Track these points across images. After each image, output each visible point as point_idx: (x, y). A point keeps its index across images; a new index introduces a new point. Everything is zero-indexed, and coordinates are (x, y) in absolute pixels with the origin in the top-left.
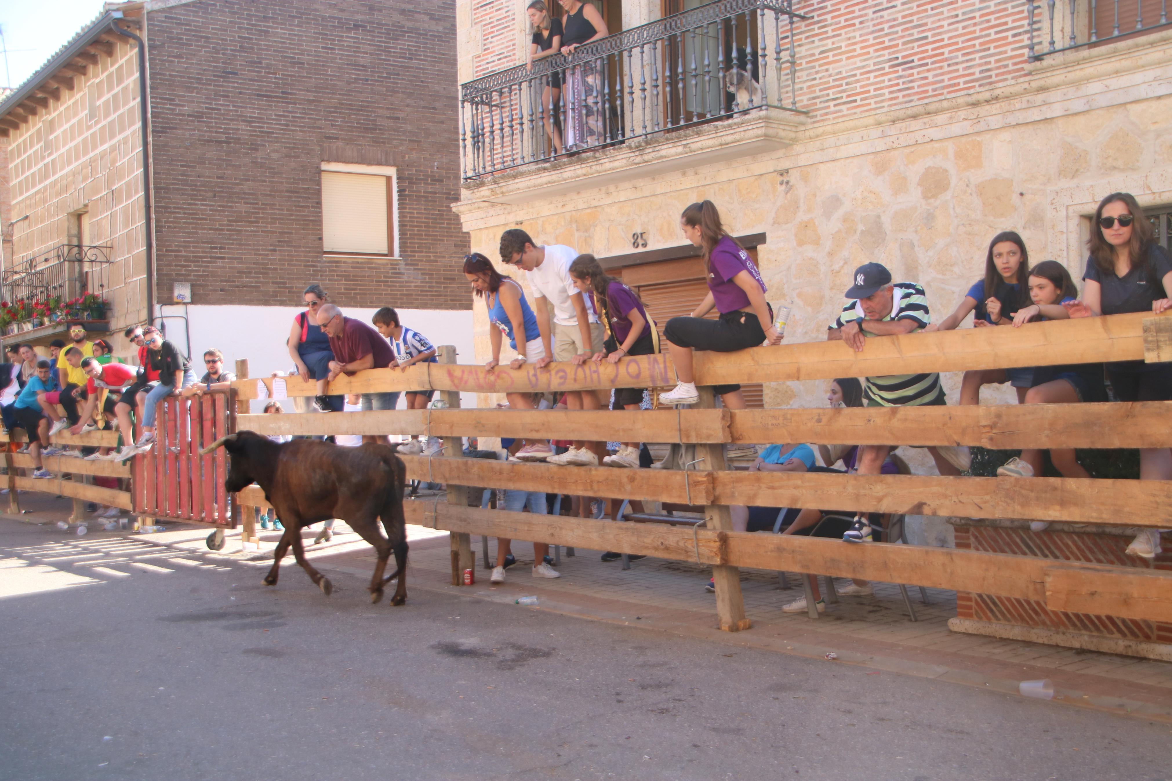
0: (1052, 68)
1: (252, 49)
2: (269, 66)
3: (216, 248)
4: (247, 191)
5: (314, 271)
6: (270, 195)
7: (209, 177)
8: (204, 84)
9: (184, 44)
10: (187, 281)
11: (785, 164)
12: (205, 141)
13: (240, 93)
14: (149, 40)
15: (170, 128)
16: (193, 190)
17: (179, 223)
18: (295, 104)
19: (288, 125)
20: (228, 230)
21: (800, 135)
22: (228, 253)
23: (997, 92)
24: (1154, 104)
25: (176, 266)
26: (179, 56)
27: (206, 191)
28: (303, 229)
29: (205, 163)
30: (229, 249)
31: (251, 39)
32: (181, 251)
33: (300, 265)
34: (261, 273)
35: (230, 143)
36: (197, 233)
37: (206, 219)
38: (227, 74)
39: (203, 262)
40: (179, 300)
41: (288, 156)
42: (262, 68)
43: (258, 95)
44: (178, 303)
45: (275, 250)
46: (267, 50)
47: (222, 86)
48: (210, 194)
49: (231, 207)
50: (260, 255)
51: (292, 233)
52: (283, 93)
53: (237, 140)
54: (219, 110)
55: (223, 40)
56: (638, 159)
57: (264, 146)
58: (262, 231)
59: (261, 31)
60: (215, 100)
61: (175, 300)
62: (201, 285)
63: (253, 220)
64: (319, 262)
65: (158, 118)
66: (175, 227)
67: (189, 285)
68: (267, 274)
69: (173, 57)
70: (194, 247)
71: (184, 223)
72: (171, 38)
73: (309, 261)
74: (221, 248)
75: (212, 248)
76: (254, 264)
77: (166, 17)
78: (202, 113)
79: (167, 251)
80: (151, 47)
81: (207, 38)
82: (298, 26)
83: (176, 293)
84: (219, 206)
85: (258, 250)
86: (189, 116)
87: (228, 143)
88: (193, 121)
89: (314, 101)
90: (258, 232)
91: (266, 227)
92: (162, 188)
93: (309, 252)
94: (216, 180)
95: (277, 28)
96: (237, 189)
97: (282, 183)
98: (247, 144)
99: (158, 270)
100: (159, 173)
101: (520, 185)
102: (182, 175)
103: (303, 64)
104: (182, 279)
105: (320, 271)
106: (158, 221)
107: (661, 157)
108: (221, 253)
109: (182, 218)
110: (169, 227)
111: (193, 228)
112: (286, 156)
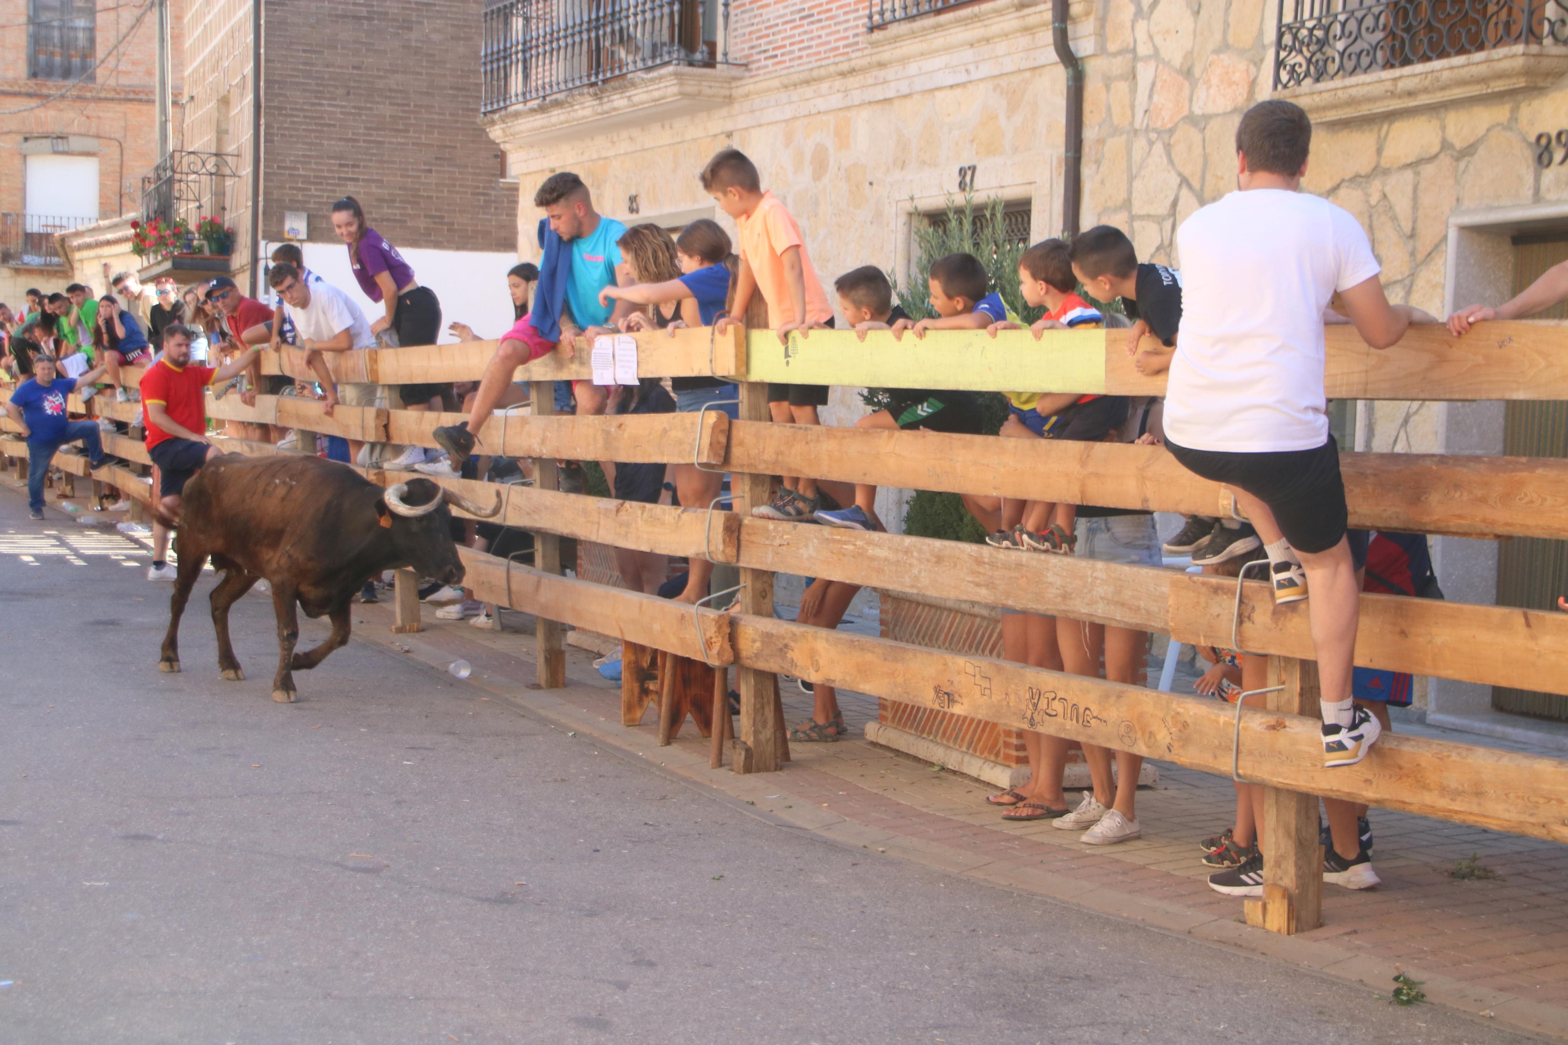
0: (896, 39)
3: (347, 166)
4: (394, 87)
5: (485, 201)
6: (428, 93)
7: (341, 67)
10: (304, 209)
11: (729, 126)
12: (337, 16)
16: (318, 85)
17: (297, 130)
20: (365, 141)
21: (735, 93)
22: (363, 173)
23: (853, 64)
24: (948, 93)
25: (291, 188)
27: (336, 87)
28: (473, 142)
29: (336, 48)
30: (364, 167)
32: (298, 169)
33: (466, 193)
34: (409, 202)
35: (373, 19)
36: (322, 145)
37: (334, 126)
39: (327, 184)
41: (456, 38)
45: (430, 171)
48: (341, 91)
49: (371, 109)
50: (409, 176)
51: (455, 147)
53: (384, 15)
56: (599, 109)
57: (421, 23)
58: (413, 144)
62: (321, 217)
63: (401, 127)
64: (493, 188)
66: (291, 136)
67: (305, 215)
68: (418, 203)
70: (316, 163)
71: (304, 130)
73: (478, 187)
74: (354, 166)
75: (341, 165)
76: (400, 189)
79: (279, 167)
83: (288, 226)
84: (354, 107)
85: (407, 170)
87: (369, 19)
90: (407, 144)
91: (419, 138)
92: (276, 82)
93: (480, 174)
94: (351, 71)
96: (380, 84)
97: (444, 76)
98: (397, 20)
99: (265, 194)
100: (273, 61)
101: (522, 127)
102: (305, 64)
104: (295, 207)
105: (495, 202)
106: (267, 126)
107: (615, 109)
108: (353, 173)
109: (301, 123)
110: (283, 135)
111: (316, 138)
112: (453, 38)
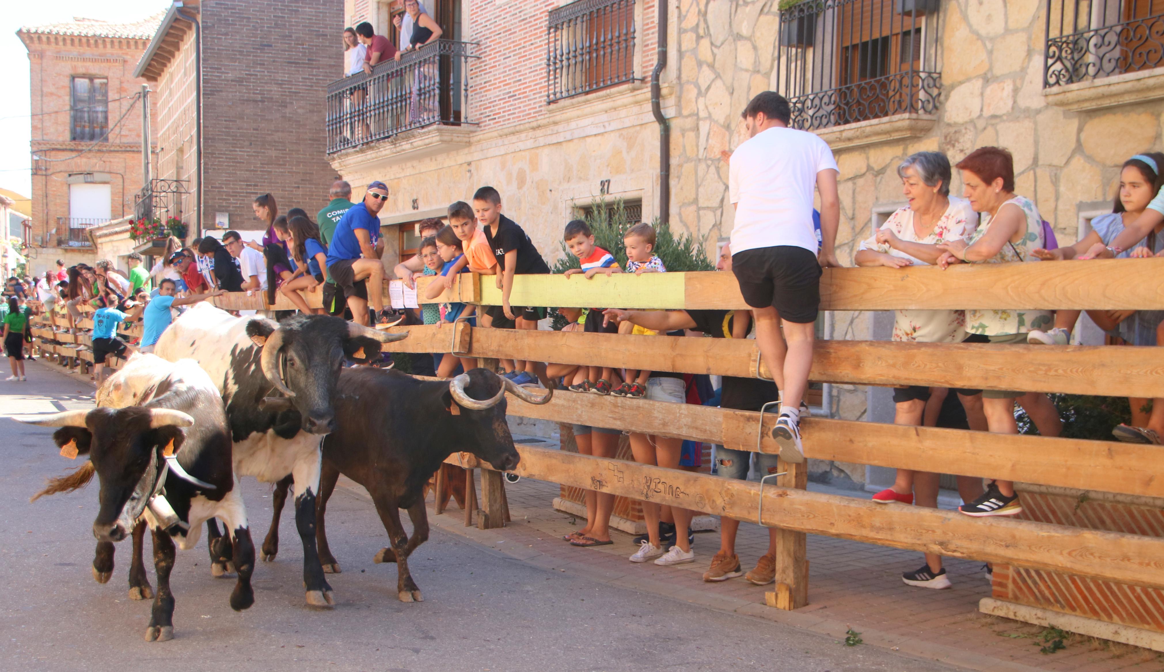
1: (285, 25)
2: (298, 39)
3: (250, 185)
4: (277, 140)
6: (296, 143)
7: (247, 129)
8: (244, 55)
9: (229, 24)
10: (227, 211)
11: (469, 159)
12: (244, 100)
13: (274, 61)
14: (203, 22)
15: (217, 91)
16: (233, 140)
17: (222, 165)
18: (319, 68)
19: (312, 86)
20: (261, 171)
21: (472, 140)
23: (539, 122)
24: (594, 138)
25: (219, 199)
26: (226, 34)
27: (244, 141)
29: (243, 118)
31: (284, 17)
32: (223, 188)
33: (319, 199)
36: (236, 173)
37: (243, 163)
38: (264, 46)
39: (240, 196)
40: (220, 226)
41: (312, 111)
42: (292, 40)
43: (289, 63)
44: (219, 229)
45: (298, 187)
46: (297, 26)
47: (259, 56)
48: (247, 143)
49: (264, 153)
50: (287, 191)
51: (312, 173)
52: (309, 60)
53: (271, 99)
54: (256, 75)
55: (261, 19)
56: (395, 150)
57: (292, 103)
58: (289, 172)
59: (292, 10)
60: (253, 67)
61: (217, 226)
62: (238, 215)
63: (281, 163)
65: (208, 83)
66: (219, 169)
67: (227, 214)
69: (222, 35)
70: (233, 184)
71: (226, 166)
72: (220, 20)
74: (255, 185)
75: (247, 185)
77: (217, 4)
78: (243, 78)
79: (212, 187)
80: (204, 28)
81: (249, 18)
82: (323, 5)
83: (218, 220)
84: (254, 152)
85: (285, 187)
86: (232, 81)
87: (263, 101)
88: (235, 85)
89: (334, 66)
90: (285, 172)
91: (292, 169)
92: (210, 139)
94: (252, 131)
95: (305, 7)
96: (269, 138)
97: (306, 133)
98: (277, 102)
99: (204, 202)
100: (207, 127)
101: (351, 161)
102: (226, 128)
103: (326, 35)
104: (222, 210)
106: (205, 164)
107: (404, 150)
108: (254, 189)
110: (214, 169)
111: (233, 170)
112: (310, 111)
